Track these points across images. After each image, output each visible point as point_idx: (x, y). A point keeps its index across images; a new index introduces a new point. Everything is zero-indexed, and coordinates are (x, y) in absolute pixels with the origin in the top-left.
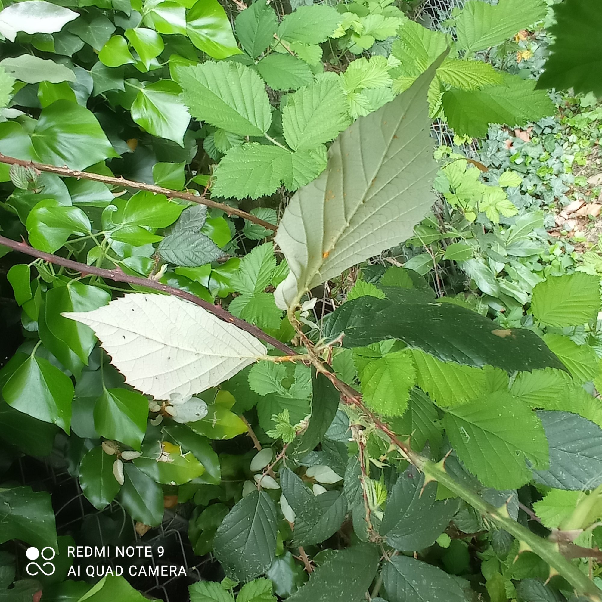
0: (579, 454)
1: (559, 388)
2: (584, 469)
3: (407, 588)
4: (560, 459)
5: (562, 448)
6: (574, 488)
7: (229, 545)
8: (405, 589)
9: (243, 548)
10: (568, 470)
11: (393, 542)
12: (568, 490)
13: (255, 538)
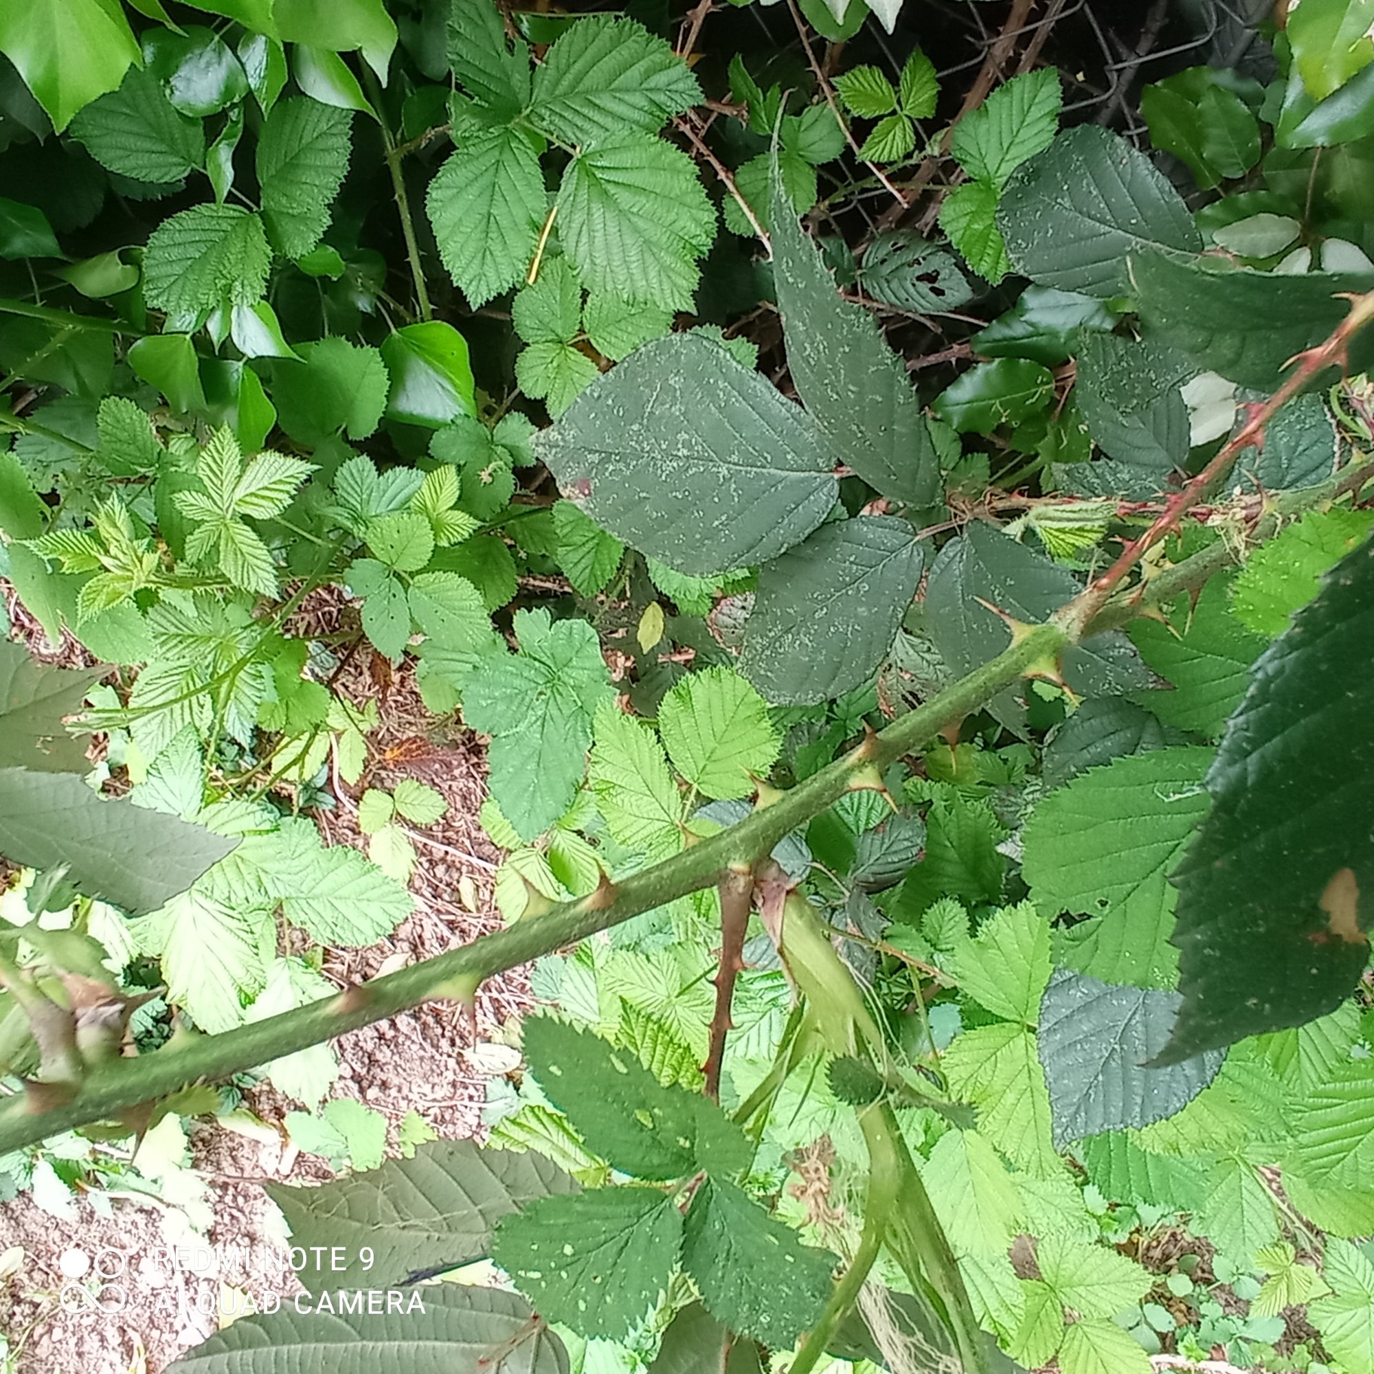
0: (1116, 1047)
1: (1288, 1074)
2: (1080, 1041)
3: (855, 567)
4: (1115, 1002)
5: (1137, 1017)
6: (1047, 1003)
7: (1079, 168)
8: (851, 563)
9: (1067, 205)
10: (1086, 1008)
11: (951, 554)
12: (1047, 989)
13: (1087, 238)
